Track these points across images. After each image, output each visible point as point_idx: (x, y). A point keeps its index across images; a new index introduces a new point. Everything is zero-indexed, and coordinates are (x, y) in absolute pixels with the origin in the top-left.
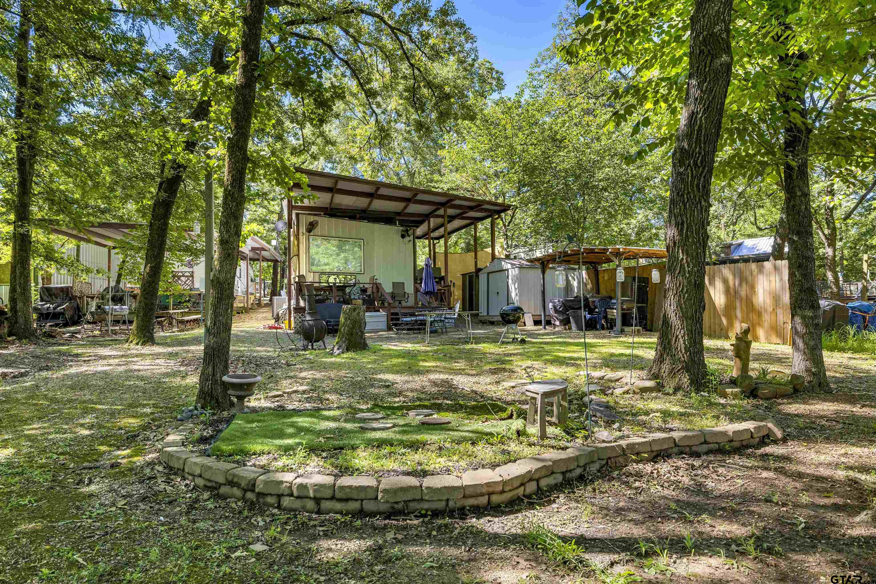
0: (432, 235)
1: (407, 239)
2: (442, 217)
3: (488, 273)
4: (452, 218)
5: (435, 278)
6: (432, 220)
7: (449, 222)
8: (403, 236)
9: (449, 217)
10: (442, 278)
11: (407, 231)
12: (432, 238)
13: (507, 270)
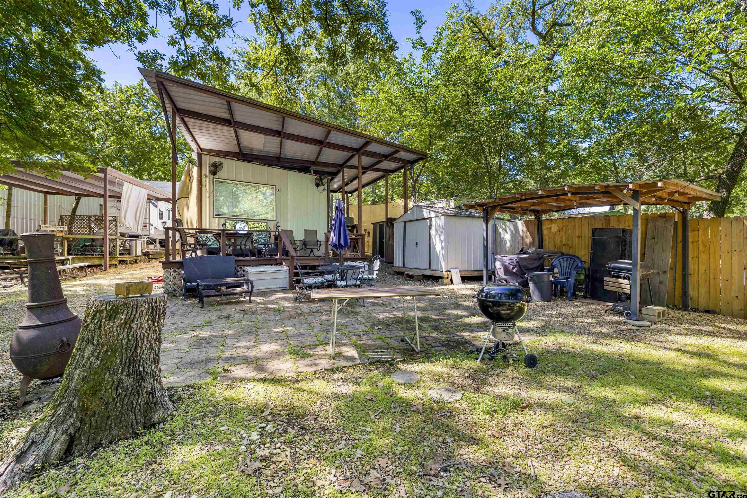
0: (346, 189)
1: (321, 187)
2: (355, 167)
3: (405, 222)
4: (365, 170)
5: (348, 226)
6: (346, 170)
7: (363, 173)
8: (317, 185)
9: (363, 168)
10: (354, 227)
11: (321, 180)
12: (346, 192)
13: (430, 219)
